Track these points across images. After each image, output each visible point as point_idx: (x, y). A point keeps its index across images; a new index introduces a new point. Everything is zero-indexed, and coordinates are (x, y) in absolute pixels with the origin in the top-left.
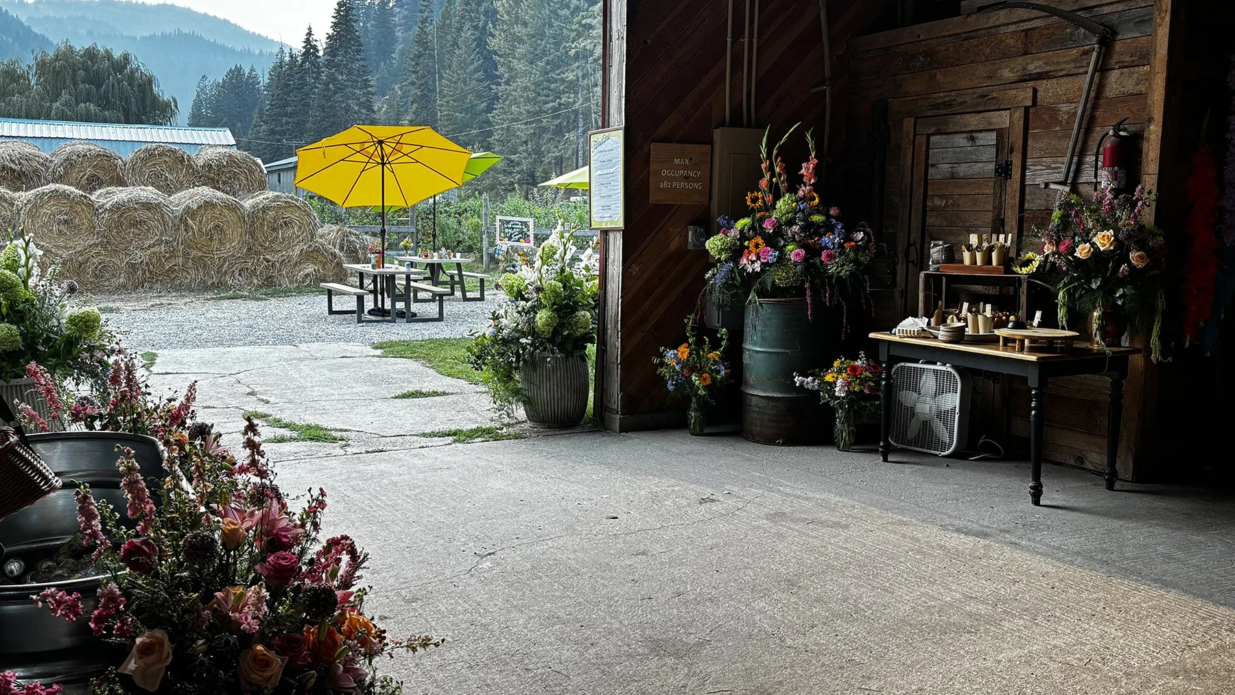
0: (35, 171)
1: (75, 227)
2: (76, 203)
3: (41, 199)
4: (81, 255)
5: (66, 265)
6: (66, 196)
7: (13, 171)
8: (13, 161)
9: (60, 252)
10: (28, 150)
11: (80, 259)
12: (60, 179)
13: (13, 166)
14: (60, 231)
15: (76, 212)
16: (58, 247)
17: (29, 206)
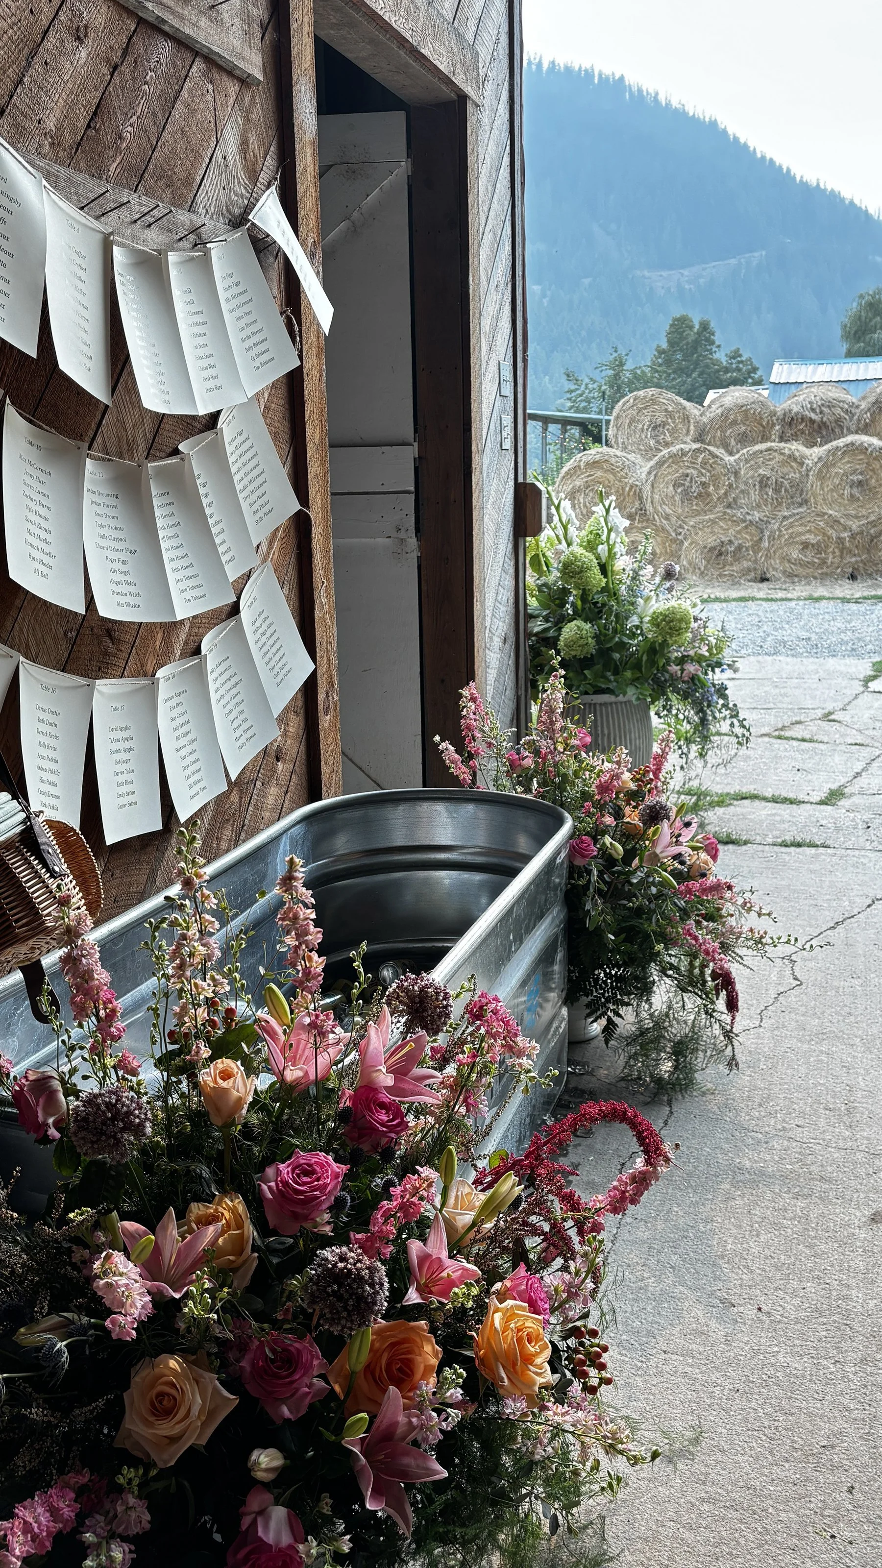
0: (838, 421)
1: (870, 490)
2: (875, 459)
3: (834, 455)
4: (875, 526)
5: (855, 539)
6: (862, 449)
7: (812, 421)
8: (813, 410)
9: (850, 523)
10: (834, 393)
11: (872, 531)
12: (865, 429)
13: (813, 416)
14: (852, 496)
15: (873, 470)
16: (847, 516)
17: (820, 465)
